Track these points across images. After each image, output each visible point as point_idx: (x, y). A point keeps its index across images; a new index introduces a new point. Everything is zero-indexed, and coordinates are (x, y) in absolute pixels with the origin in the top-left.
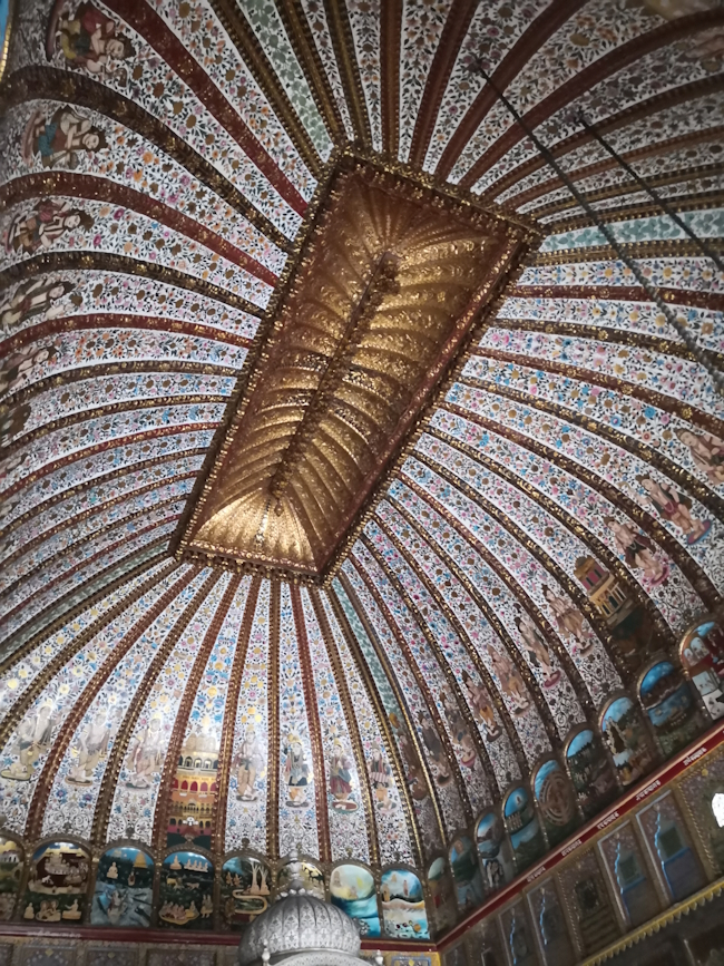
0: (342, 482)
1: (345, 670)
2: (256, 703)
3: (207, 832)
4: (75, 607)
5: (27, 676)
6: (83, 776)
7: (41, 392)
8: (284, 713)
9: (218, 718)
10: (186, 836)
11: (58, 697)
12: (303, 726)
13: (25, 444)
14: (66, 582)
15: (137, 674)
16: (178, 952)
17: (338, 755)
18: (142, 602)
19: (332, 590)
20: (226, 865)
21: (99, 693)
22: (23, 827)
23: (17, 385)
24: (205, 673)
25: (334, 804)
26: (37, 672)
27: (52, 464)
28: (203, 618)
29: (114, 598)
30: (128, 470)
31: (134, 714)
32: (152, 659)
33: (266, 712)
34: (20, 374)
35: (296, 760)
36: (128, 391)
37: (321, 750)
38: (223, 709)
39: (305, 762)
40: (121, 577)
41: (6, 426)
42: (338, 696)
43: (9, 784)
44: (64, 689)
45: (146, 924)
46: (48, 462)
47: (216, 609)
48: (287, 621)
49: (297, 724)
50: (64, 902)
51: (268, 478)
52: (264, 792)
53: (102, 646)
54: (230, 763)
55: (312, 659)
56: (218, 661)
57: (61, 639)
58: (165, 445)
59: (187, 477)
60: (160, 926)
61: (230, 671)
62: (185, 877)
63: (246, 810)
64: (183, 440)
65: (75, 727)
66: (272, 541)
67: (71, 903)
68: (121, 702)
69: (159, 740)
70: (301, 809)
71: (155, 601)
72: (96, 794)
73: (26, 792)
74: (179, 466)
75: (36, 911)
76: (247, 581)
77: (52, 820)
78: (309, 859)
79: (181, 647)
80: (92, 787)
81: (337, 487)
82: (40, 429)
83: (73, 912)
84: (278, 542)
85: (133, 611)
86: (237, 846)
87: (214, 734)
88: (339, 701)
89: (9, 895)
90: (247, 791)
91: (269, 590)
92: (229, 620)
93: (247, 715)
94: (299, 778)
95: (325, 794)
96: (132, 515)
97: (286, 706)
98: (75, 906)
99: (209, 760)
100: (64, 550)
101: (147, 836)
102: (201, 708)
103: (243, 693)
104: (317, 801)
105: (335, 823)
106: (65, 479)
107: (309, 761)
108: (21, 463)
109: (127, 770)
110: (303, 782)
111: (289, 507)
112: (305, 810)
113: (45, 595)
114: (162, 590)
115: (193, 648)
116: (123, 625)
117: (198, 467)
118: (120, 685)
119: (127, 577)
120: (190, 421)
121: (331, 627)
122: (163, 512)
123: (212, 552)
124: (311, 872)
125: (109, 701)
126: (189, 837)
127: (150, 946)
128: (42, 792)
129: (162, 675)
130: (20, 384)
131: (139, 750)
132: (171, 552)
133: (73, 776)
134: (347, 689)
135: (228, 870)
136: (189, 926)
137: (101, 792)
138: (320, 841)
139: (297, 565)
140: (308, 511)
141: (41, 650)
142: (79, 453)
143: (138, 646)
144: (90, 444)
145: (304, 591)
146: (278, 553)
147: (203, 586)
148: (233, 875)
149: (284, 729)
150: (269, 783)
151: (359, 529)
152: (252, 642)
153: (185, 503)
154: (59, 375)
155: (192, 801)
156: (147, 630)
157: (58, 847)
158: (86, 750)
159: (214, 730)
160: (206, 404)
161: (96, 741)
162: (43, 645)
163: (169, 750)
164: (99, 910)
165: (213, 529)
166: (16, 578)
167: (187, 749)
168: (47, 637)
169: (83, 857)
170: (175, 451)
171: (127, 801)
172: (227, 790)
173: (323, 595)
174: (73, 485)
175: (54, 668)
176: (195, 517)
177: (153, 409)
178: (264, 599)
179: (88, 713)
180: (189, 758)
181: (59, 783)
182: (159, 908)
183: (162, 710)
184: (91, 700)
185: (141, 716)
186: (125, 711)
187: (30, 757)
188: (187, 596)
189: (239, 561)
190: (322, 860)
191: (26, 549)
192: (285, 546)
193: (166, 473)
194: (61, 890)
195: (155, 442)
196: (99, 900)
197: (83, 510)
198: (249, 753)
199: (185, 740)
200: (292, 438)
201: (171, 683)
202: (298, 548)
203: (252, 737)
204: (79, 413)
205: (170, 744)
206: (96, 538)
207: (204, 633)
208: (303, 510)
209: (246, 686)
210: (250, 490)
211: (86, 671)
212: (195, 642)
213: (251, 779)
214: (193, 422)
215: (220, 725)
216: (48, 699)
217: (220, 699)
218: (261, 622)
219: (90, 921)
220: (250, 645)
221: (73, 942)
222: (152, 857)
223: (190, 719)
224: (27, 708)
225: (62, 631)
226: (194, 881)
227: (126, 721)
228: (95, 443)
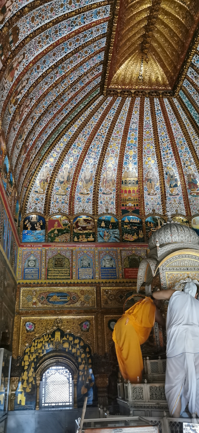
0: (178, 37)
1: (190, 135)
2: (151, 155)
3: (137, 208)
4: (67, 125)
5: (56, 156)
6: (86, 192)
7: (20, 18)
8: (164, 158)
9: (135, 164)
10: (129, 210)
11: (70, 163)
12: (173, 163)
13: (22, 47)
14: (60, 114)
15: (98, 149)
16: (132, 250)
17: (191, 173)
18: (94, 118)
19: (180, 97)
20: (147, 220)
21: (85, 159)
22: (68, 211)
23: (8, 16)
24: (126, 145)
25: (191, 194)
26: (60, 154)
27: (37, 56)
28: (121, 121)
29: (82, 118)
30: (72, 53)
31: (100, 166)
32: (103, 142)
33: (156, 159)
34: (8, 9)
35: (172, 177)
36: (61, 9)
37: (183, 172)
38: (137, 159)
39: (176, 178)
40: (83, 108)
41: (11, 39)
42: (188, 148)
43: (59, 197)
44: (71, 159)
45: (118, 241)
46: (35, 55)
47: (126, 116)
48: (160, 117)
49: (170, 162)
50: (87, 235)
51: (139, 45)
52: (159, 191)
53: (82, 140)
54: (143, 181)
55: (174, 133)
56: (131, 139)
57: (65, 139)
58: (85, 36)
59: (100, 52)
60: (123, 242)
61: (137, 143)
62: (131, 225)
63: (152, 199)
64: (93, 31)
65: (79, 174)
66: (147, 78)
67: (90, 236)
68: (95, 162)
69: (112, 175)
70: (176, 196)
71: (99, 117)
72: (91, 198)
73: (66, 199)
74: (95, 47)
75: (78, 239)
76: (138, 100)
77: (77, 208)
78: (181, 215)
79: (114, 136)
80: (90, 195)
81: (175, 40)
82: (26, 38)
83: (91, 238)
84: (150, 78)
85: (91, 123)
86: (150, 212)
87: (135, 170)
88: (189, 150)
89: (68, 234)
90: (152, 191)
91: (149, 103)
92: (133, 120)
93: (148, 161)
94: (174, 184)
95: (186, 190)
96: (80, 76)
97: (164, 155)
98: (92, 236)
99: (134, 181)
100: (55, 99)
101: (114, 211)
102: (127, 160)
103: (144, 152)
104: (183, 193)
105: (192, 201)
106: (46, 63)
107: (177, 177)
108: (24, 58)
109: (102, 188)
110: (176, 186)
111: (153, 58)
112: (178, 197)
113: (54, 121)
114: (101, 111)
115: (120, 135)
116: (88, 130)
117: (104, 45)
118: (93, 155)
119: (85, 108)
120: (94, 20)
121: (181, 116)
122: (93, 73)
123: (120, 89)
124: (183, 220)
125: (90, 162)
126: (130, 210)
127: (121, 248)
128: (72, 198)
129: (109, 149)
130: (9, 15)
131: (105, 180)
132: (101, 93)
133: (82, 192)
134: (192, 144)
135: (148, 221)
136: (135, 241)
137: (93, 197)
138: (185, 208)
139: (160, 88)
140: (162, 58)
141: (59, 145)
142: (47, 48)
143: (96, 138)
144: (51, 43)
145: (166, 100)
146: (150, 83)
147: (119, 107)
148: (150, 223)
149: (165, 165)
150: (161, 187)
151: (189, 61)
152: (145, 129)
153: (102, 66)
154: (26, 6)
155: (129, 197)
156: (99, 130)
157: (82, 217)
158: (85, 182)
159: (134, 169)
160: (100, 8)
161: (88, 178)
162: (59, 143)
163: (117, 179)
164: (100, 238)
165: (118, 78)
166: (40, 115)
167: (124, 177)
168: (60, 139)
169: (91, 220)
170: (91, 38)
171: (104, 199)
172: (143, 192)
173: (175, 101)
174: (50, 66)
175: (65, 152)
176: (108, 72)
177: (75, 17)
178: (147, 108)
179: (82, 168)
180: (126, 181)
181: (77, 195)
182: (123, 235)
183: (111, 163)
184: (82, 162)
185: (103, 166)
186: (97, 165)
187: (64, 187)
188: (112, 112)
189: (133, 91)
190: (187, 215)
191: (39, 101)
192: (153, 78)
193: (90, 51)
194: (85, 232)
195: (81, 35)
196: (100, 234)
197: (58, 78)
198: (151, 176)
199: (123, 174)
200: (149, 18)
201: (113, 151)
202: (160, 79)
203: (151, 169)
204: (41, 27)
205: (117, 176)
206: (67, 91)
207: (123, 128)
208: (160, 58)
209: (145, 148)
210: (132, 53)
211: (78, 151)
212: (120, 133)
213: (153, 186)
214: (96, 20)
215: (136, 166)
216: (66, 164)
217: (135, 155)
218: (147, 119)
219: (97, 241)
220: (144, 131)
221: (93, 248)
222: (117, 218)
223: (124, 165)
224: (59, 168)
225: (65, 136)
226: (135, 226)
227: (98, 169)
228: (53, 42)
